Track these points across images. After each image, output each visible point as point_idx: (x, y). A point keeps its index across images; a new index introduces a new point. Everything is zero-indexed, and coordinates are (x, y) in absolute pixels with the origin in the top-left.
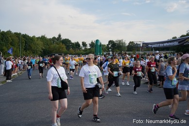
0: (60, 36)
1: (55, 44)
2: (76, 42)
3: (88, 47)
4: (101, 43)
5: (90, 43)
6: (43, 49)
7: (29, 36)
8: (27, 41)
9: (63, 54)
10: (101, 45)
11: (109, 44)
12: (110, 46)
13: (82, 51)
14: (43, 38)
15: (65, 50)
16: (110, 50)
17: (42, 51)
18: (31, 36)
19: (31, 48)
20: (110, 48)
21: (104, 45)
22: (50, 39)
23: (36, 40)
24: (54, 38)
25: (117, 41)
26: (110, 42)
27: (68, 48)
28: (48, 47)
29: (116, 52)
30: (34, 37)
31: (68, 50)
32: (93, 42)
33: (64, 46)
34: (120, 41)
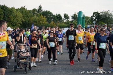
0: (40, 7)
1: (35, 17)
2: (58, 14)
3: (71, 19)
4: (84, 15)
5: (73, 15)
6: (22, 22)
7: (8, 7)
8: (5, 12)
9: (44, 27)
10: (84, 17)
11: (93, 16)
12: (94, 18)
13: (63, 24)
14: (23, 10)
15: (46, 22)
16: (94, 22)
17: (22, 23)
18: (11, 8)
19: (10, 20)
20: (95, 20)
21: (88, 18)
22: (30, 11)
23: (15, 11)
24: (34, 10)
25: (103, 13)
26: (95, 14)
27: (49, 20)
28: (27, 19)
29: (102, 24)
30: (13, 8)
31: (49, 23)
32: (76, 14)
33: (44, 18)
34: (106, 13)
